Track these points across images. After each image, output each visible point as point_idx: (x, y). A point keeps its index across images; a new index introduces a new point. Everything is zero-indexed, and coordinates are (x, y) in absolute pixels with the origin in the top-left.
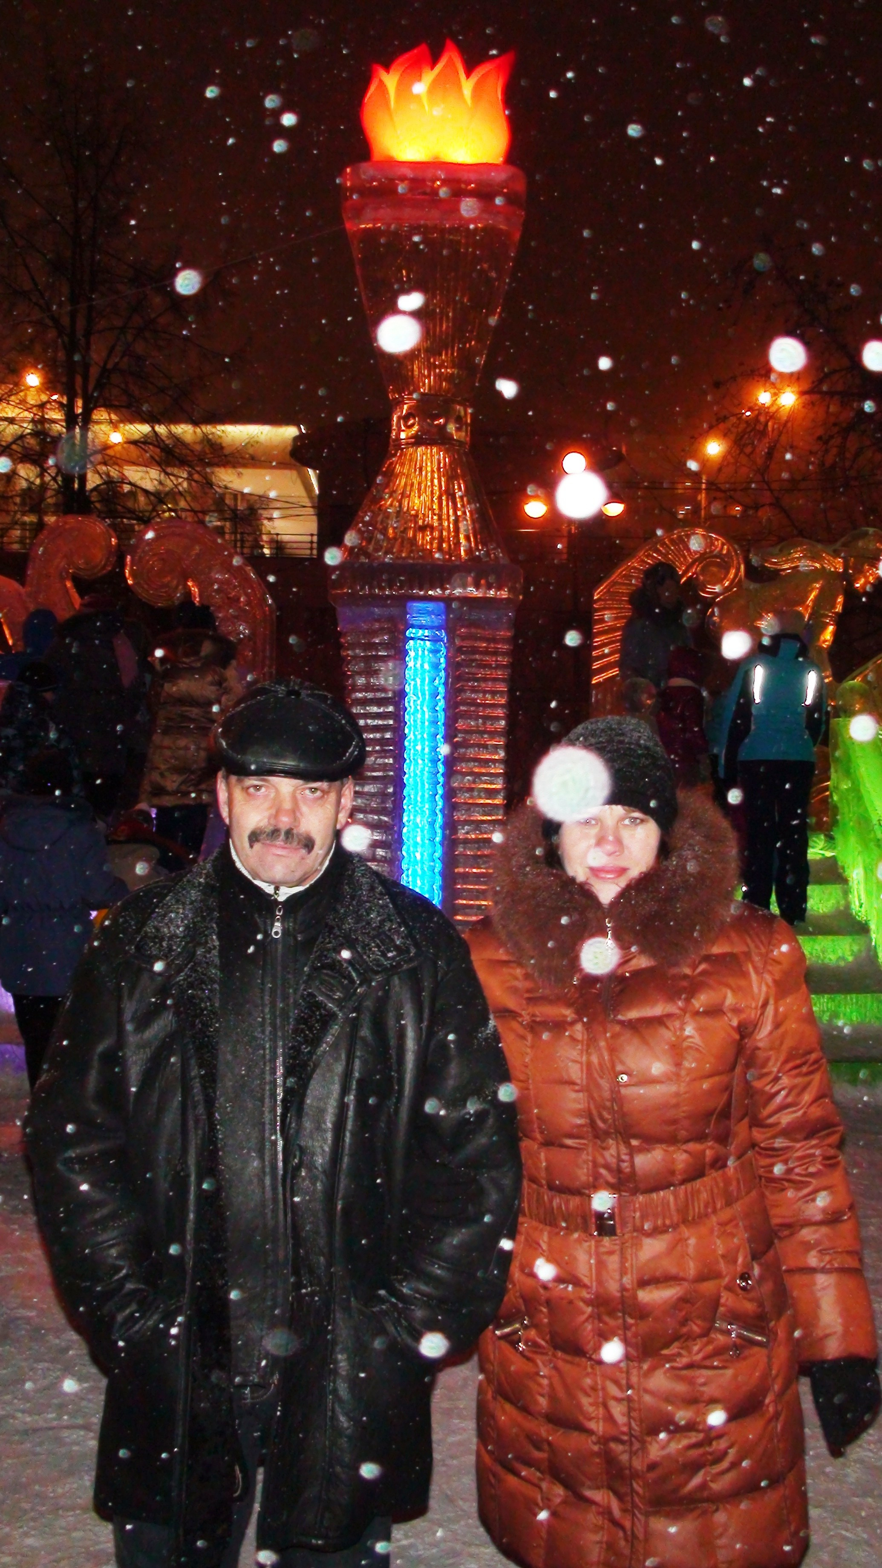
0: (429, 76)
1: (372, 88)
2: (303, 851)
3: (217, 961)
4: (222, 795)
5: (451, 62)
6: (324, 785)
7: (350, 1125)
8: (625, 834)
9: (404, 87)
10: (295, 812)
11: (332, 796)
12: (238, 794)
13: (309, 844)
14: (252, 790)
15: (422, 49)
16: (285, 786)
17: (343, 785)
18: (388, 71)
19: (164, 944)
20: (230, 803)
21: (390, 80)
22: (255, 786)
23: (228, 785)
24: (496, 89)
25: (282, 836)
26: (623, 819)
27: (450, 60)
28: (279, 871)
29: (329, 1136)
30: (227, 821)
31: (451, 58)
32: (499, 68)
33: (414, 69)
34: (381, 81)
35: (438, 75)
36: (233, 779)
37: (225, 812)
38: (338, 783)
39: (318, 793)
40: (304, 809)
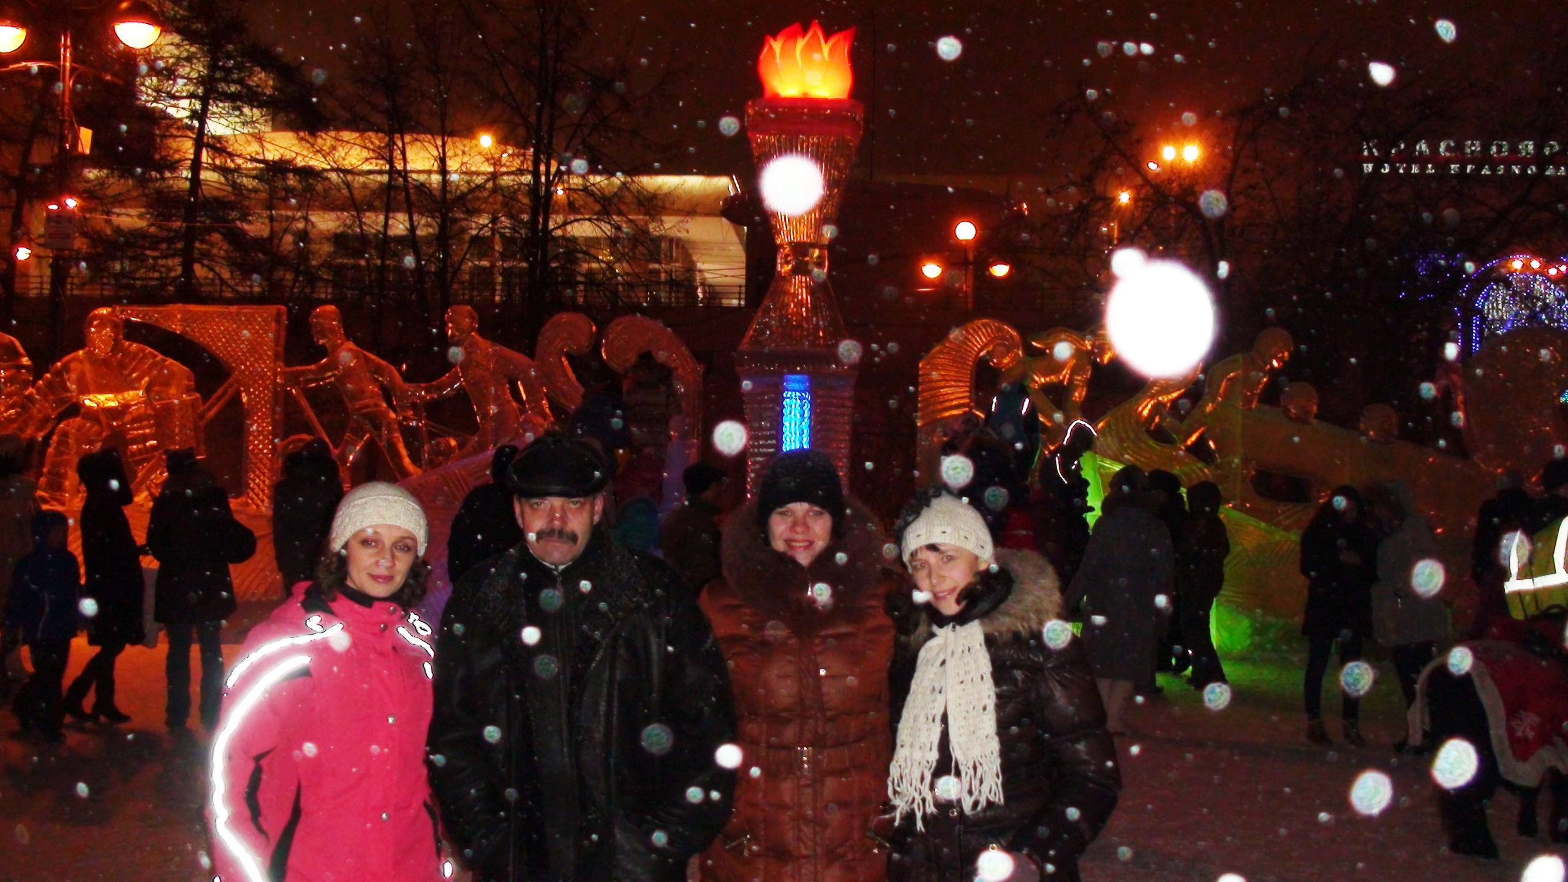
0: (801, 43)
1: (765, 50)
2: (571, 543)
3: (525, 613)
4: (517, 510)
5: (815, 34)
6: (582, 499)
7: (615, 712)
8: (810, 522)
9: (787, 52)
10: (564, 519)
11: (588, 507)
12: (527, 510)
13: (574, 538)
14: (535, 506)
15: (797, 26)
16: (557, 502)
17: (595, 498)
18: (775, 40)
19: (491, 604)
20: (522, 513)
21: (777, 45)
22: (537, 504)
23: (520, 503)
24: (844, 50)
25: (557, 535)
26: (808, 512)
27: (815, 33)
28: (556, 556)
29: (602, 719)
30: (522, 526)
31: (816, 31)
32: (845, 38)
33: (793, 37)
34: (771, 46)
35: (808, 42)
36: (523, 500)
37: (520, 521)
38: (590, 498)
39: (578, 505)
40: (570, 516)
